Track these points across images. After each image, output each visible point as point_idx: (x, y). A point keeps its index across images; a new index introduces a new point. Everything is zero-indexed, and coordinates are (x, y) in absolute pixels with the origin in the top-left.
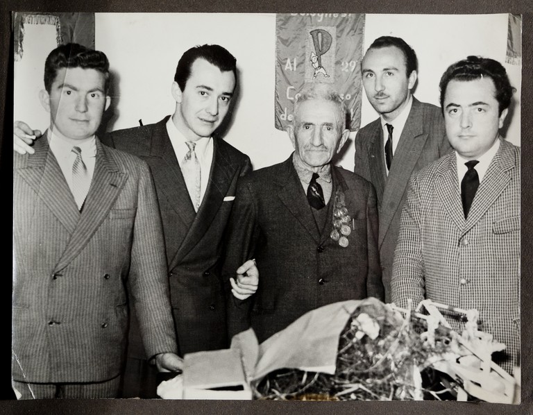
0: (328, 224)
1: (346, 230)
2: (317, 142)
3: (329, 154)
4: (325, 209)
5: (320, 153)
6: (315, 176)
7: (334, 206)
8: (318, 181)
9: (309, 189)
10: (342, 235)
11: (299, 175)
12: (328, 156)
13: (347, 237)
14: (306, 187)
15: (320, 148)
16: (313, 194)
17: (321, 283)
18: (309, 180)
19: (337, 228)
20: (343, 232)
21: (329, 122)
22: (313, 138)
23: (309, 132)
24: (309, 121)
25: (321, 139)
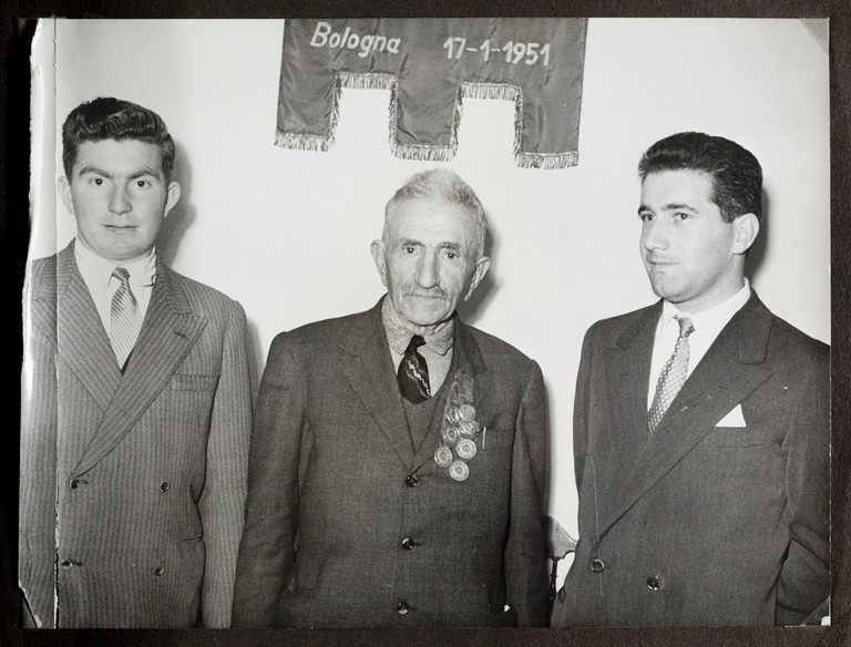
0: (433, 433)
1: (468, 449)
2: (427, 280)
3: (448, 304)
4: (429, 405)
5: (431, 302)
6: (417, 341)
7: (448, 400)
8: (421, 350)
9: (403, 365)
10: (456, 457)
11: (389, 335)
12: (446, 307)
13: (468, 462)
14: (397, 359)
15: (431, 292)
16: (409, 375)
17: (406, 547)
18: (404, 348)
19: (448, 444)
20: (462, 453)
21: (452, 241)
22: (420, 271)
23: (414, 258)
24: (414, 237)
25: (436, 274)
